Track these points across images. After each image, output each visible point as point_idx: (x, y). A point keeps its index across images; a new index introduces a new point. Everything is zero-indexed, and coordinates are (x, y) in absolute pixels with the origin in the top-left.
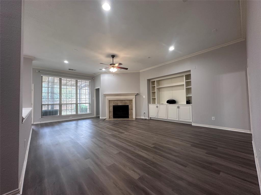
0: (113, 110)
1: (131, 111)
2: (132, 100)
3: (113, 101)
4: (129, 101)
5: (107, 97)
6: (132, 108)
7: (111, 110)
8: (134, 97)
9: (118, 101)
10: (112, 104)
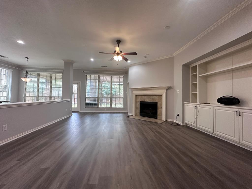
0: (139, 107)
1: (161, 110)
2: (162, 95)
3: (140, 96)
4: (158, 96)
5: (134, 92)
6: (162, 106)
7: (138, 107)
8: (165, 91)
9: (146, 97)
10: (139, 100)
